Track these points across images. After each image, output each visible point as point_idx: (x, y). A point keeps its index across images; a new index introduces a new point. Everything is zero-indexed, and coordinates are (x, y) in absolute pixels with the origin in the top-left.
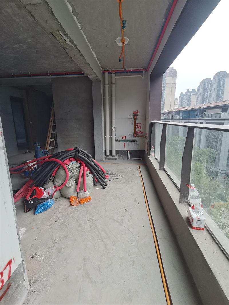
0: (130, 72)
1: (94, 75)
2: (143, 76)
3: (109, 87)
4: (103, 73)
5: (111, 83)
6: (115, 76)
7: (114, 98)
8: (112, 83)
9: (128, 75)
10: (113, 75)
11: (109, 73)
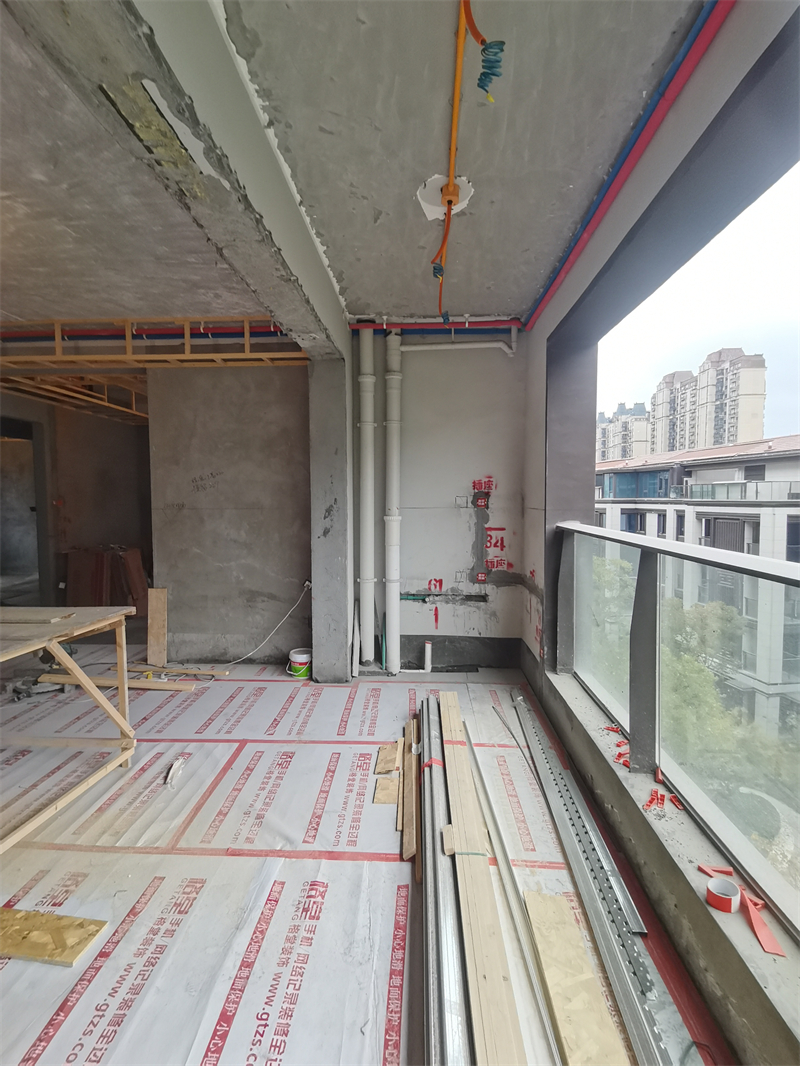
0: (461, 330)
1: (321, 337)
2: (510, 347)
3: (375, 385)
4: (356, 334)
5: (383, 370)
6: (402, 344)
7: (394, 427)
8: (387, 370)
9: (453, 343)
10: (394, 340)
11: (376, 332)
